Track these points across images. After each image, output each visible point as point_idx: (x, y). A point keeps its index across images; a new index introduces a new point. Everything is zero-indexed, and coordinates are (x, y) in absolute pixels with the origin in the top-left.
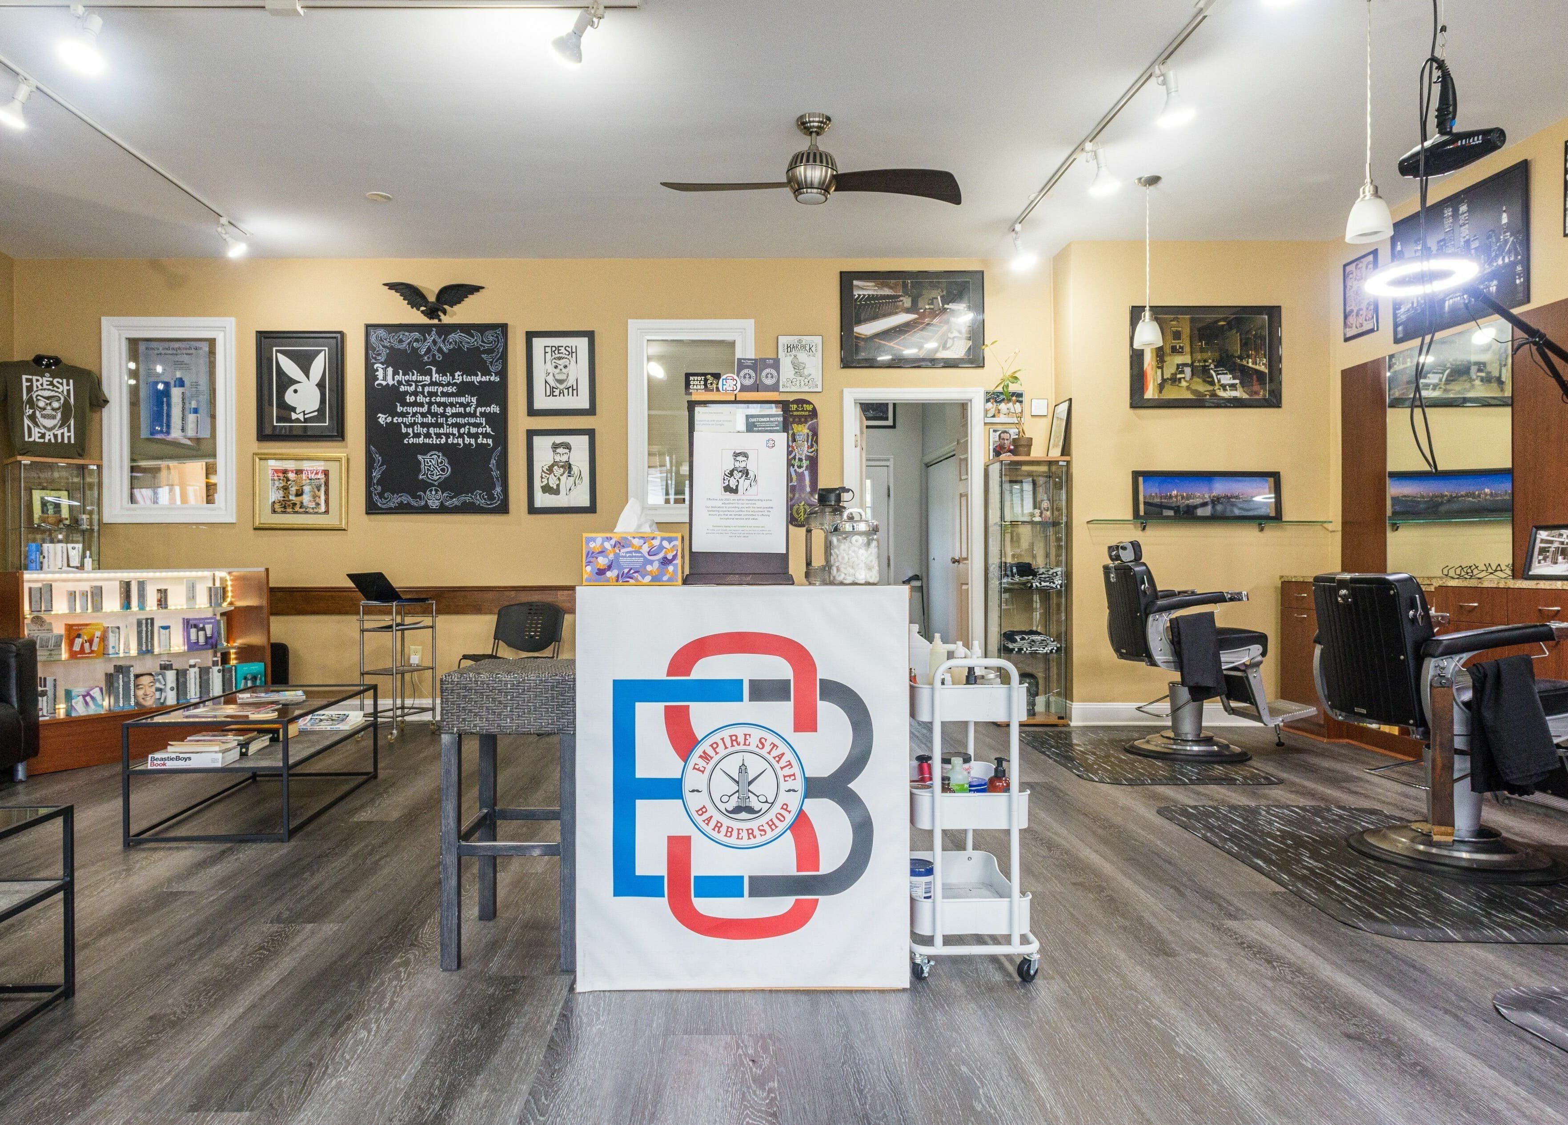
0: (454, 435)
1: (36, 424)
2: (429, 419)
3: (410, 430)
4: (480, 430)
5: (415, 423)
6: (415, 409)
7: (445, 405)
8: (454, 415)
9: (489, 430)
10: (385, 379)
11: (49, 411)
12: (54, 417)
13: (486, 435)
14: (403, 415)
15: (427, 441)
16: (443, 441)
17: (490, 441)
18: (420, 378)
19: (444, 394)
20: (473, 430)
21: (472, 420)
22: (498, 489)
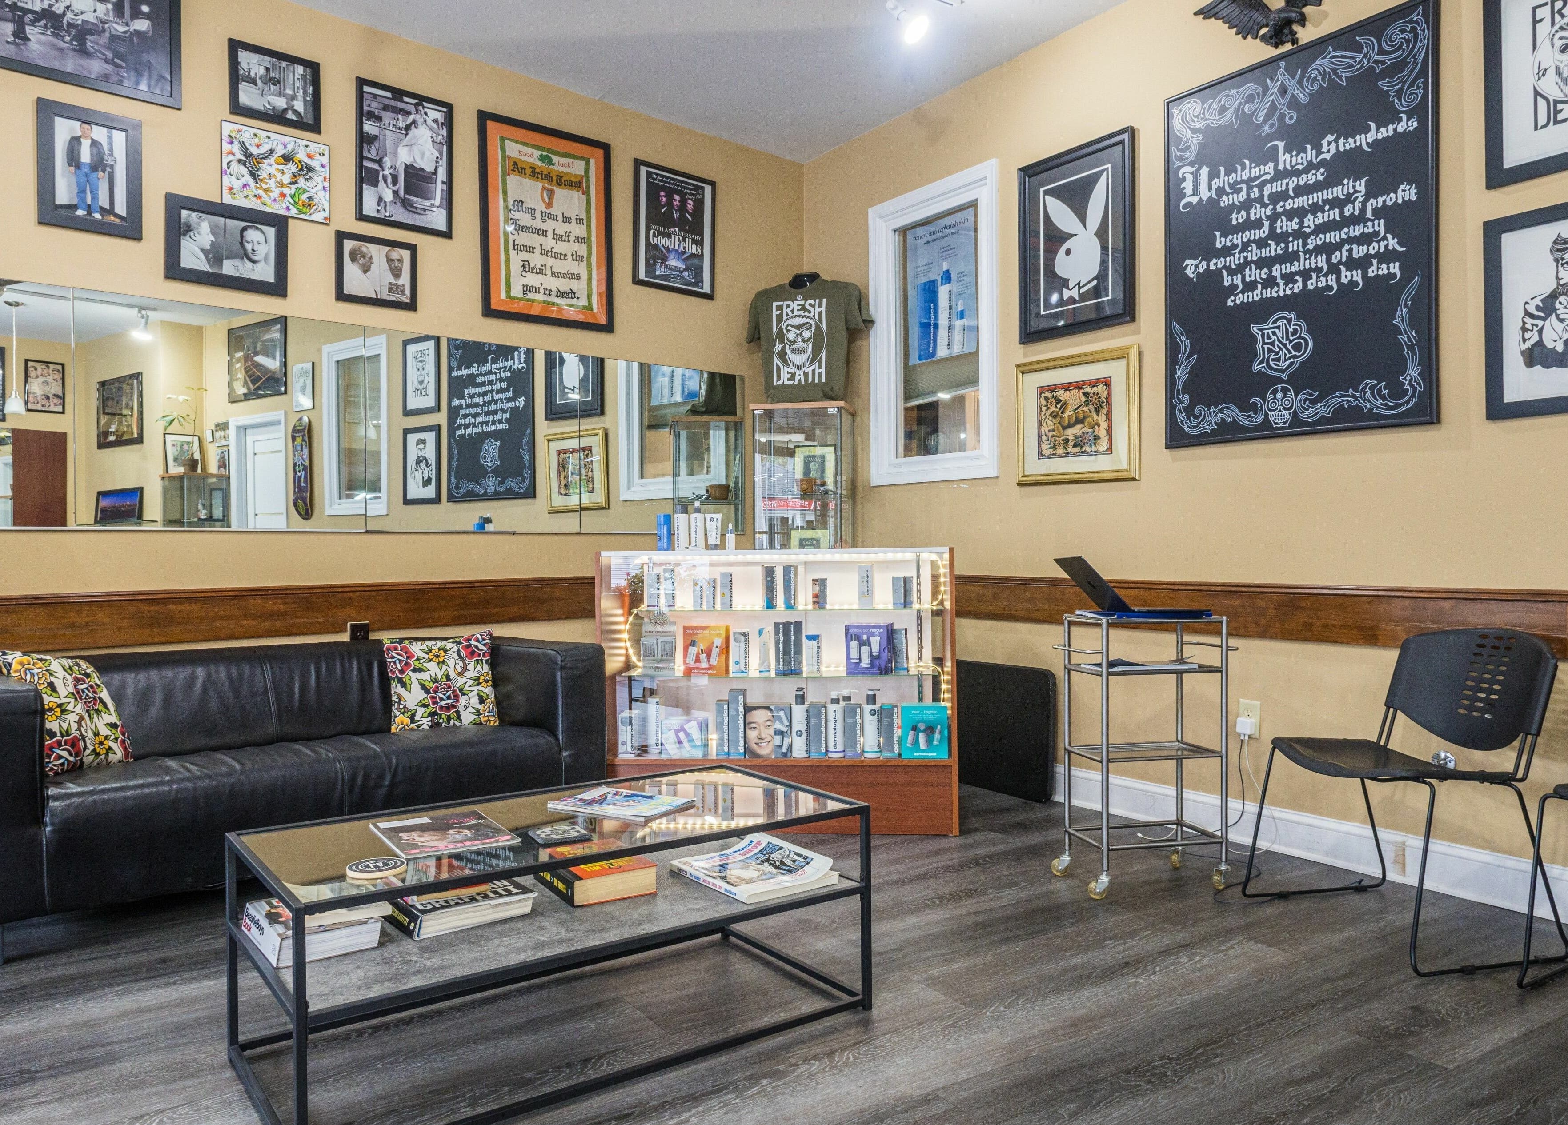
0: (1318, 270)
1: (785, 362)
2: (1273, 249)
3: (1238, 280)
4: (1373, 248)
5: (1247, 263)
6: (1248, 235)
7: (1301, 213)
8: (1320, 229)
9: (1393, 243)
10: (1196, 192)
11: (799, 344)
12: (804, 351)
13: (1386, 257)
14: (1226, 252)
15: (1269, 293)
16: (1298, 287)
17: (1395, 268)
18: (1256, 172)
19: (1300, 191)
20: (1359, 251)
21: (1356, 231)
22: (1413, 371)
